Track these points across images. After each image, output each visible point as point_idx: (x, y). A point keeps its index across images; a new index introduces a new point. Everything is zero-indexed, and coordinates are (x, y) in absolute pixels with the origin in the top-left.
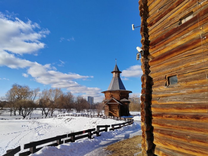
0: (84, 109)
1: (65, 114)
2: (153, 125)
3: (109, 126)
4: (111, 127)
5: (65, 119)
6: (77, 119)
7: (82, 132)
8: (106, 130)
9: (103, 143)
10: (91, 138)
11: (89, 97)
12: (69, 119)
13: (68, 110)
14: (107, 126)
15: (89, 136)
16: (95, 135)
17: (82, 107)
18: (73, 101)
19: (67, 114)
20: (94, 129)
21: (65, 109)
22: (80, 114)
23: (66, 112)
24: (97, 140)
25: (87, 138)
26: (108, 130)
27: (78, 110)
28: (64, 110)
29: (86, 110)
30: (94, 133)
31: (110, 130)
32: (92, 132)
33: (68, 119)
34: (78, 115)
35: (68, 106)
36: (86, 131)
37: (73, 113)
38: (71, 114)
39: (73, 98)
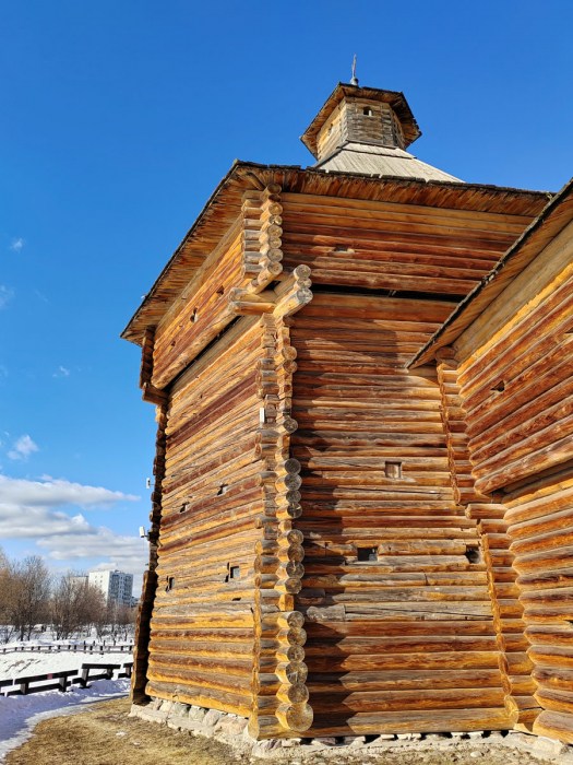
0: (84, 623)
1: (7, 646)
2: (150, 649)
3: (118, 667)
4: (123, 670)
5: (8, 664)
6: (49, 662)
7: (44, 677)
8: (108, 676)
9: (89, 699)
10: (64, 691)
11: (114, 577)
12: (23, 662)
13: (23, 630)
14: (111, 667)
15: (62, 687)
16: (78, 685)
17: (80, 617)
18: (47, 592)
19: (15, 643)
20: (75, 672)
21: (10, 627)
22: (66, 642)
23: (15, 639)
24: (76, 695)
25: (57, 690)
26: (115, 678)
27: (64, 630)
28: (7, 631)
29: (94, 630)
30: (76, 681)
31: (121, 676)
32: (70, 679)
33: (18, 664)
34: (56, 648)
35: (24, 612)
36: (55, 676)
37: (40, 642)
38: (33, 643)
39: (48, 582)
